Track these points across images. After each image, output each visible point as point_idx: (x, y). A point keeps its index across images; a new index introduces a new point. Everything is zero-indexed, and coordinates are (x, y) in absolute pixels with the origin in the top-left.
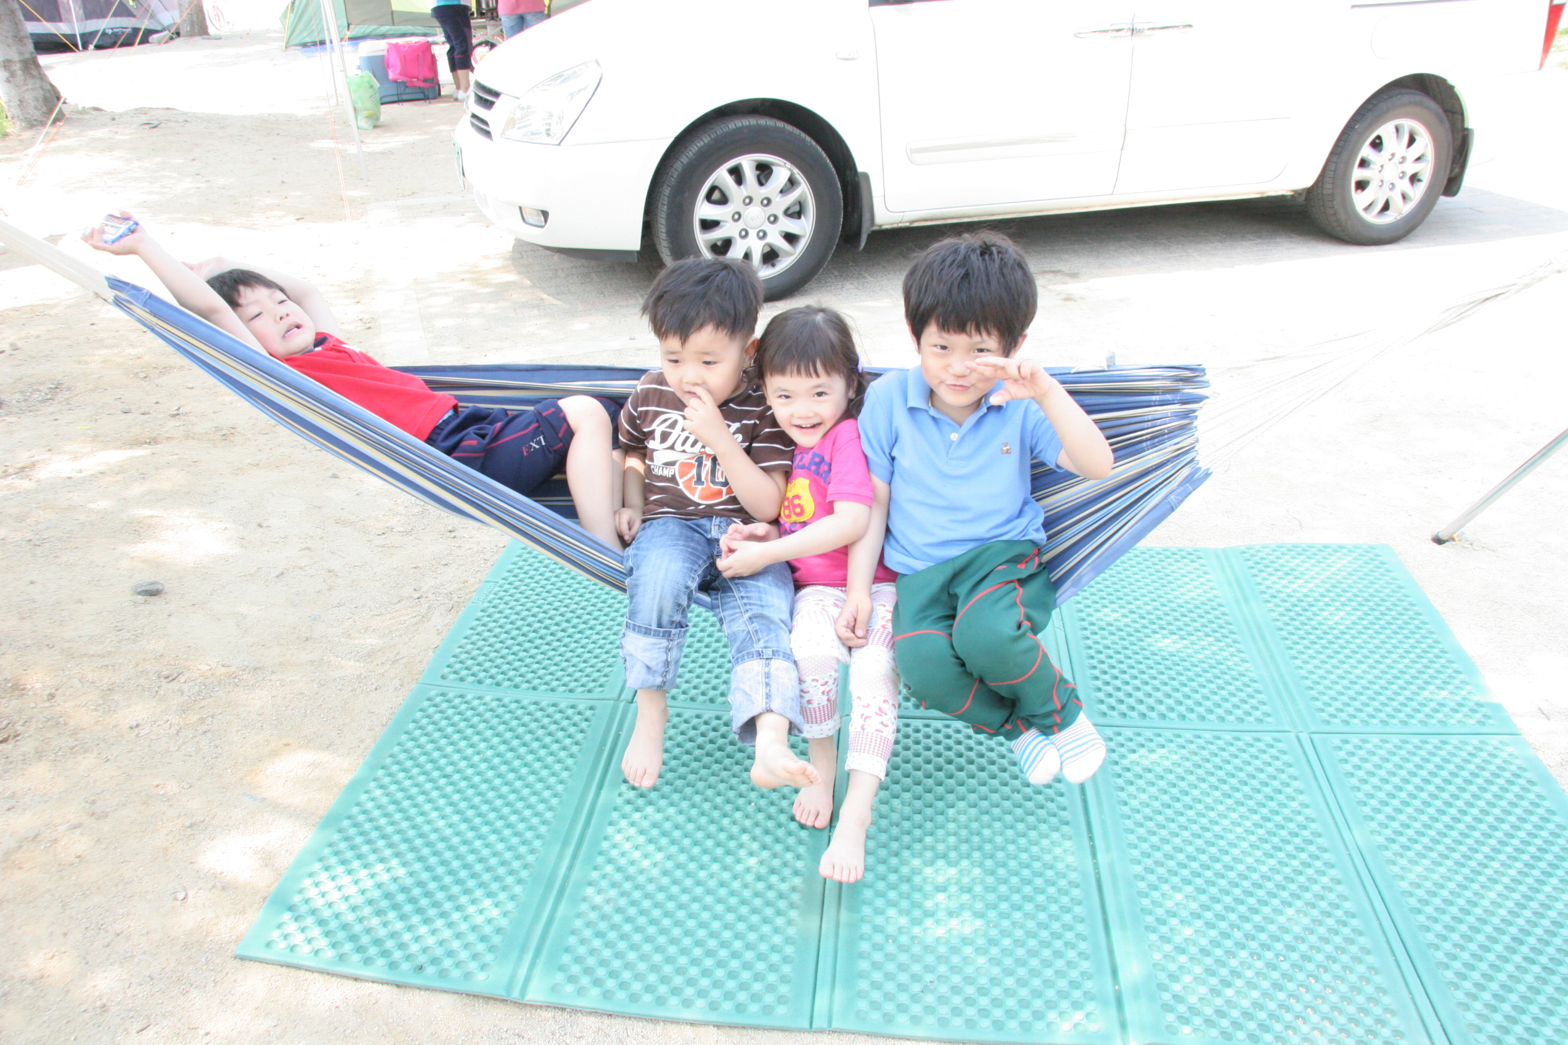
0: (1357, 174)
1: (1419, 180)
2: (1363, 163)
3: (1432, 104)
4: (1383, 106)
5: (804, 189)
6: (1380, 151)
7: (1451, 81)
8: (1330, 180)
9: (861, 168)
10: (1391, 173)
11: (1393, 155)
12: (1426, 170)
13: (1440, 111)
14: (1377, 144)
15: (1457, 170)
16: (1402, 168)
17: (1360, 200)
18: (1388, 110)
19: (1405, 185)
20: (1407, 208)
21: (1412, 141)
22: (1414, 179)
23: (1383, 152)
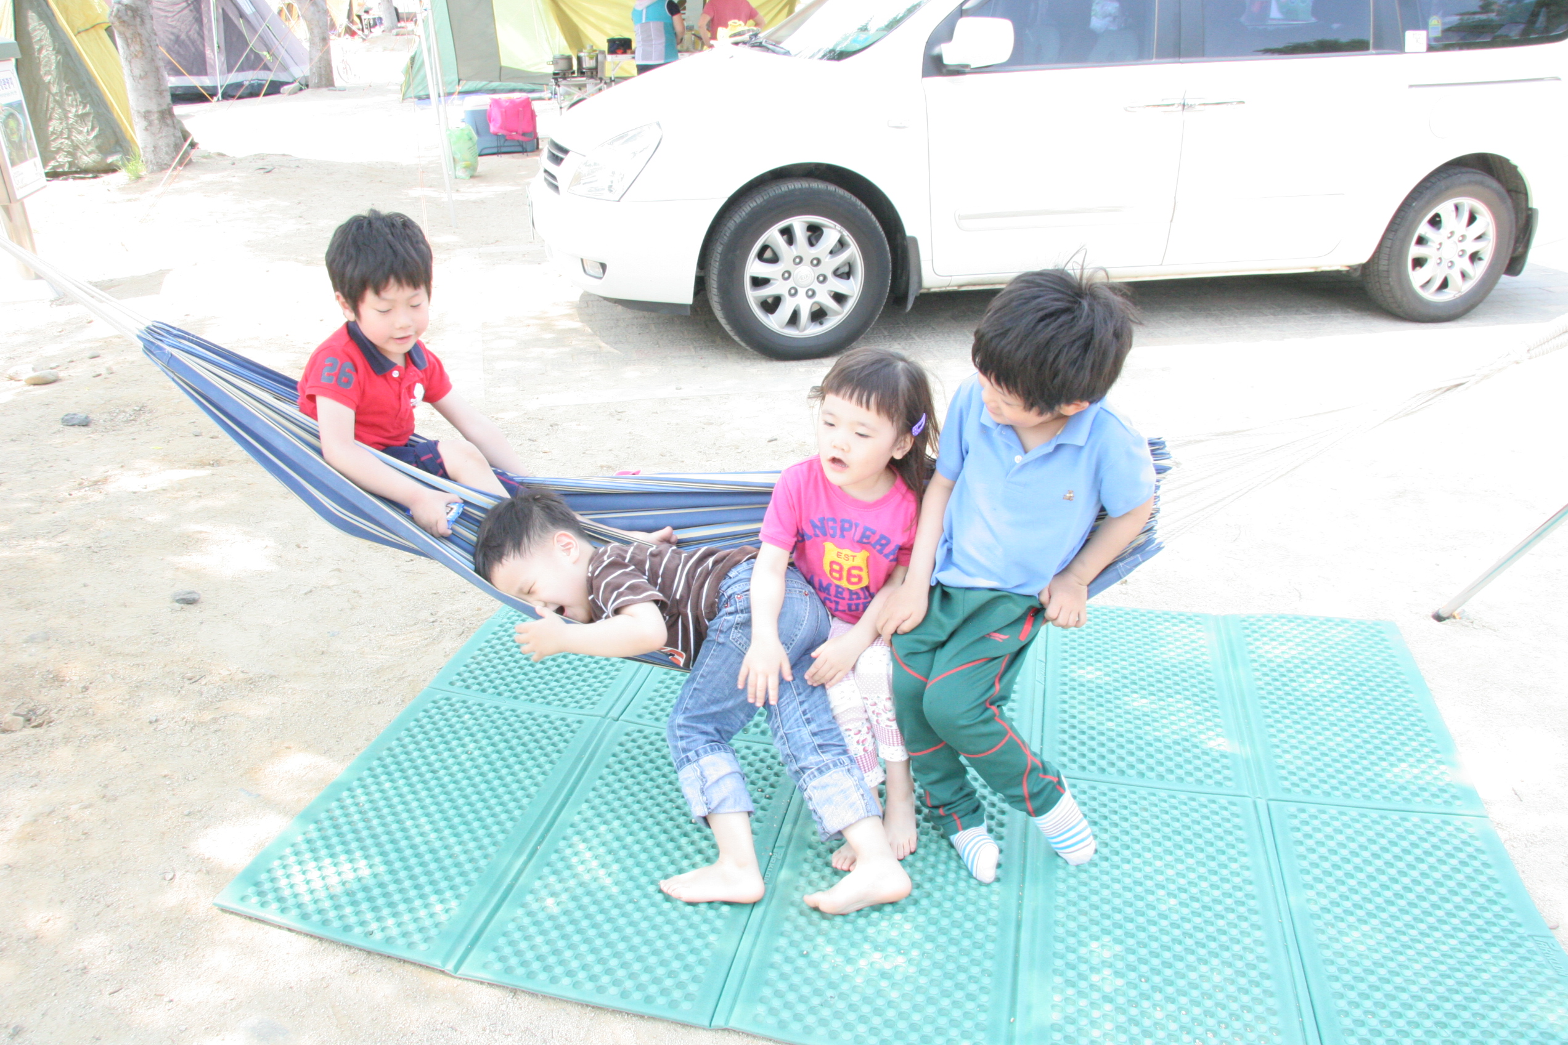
0: (1414, 251)
1: (1480, 259)
2: (1421, 241)
3: (1495, 184)
4: (1442, 184)
5: (853, 251)
6: (1439, 228)
7: (1514, 161)
8: (1386, 257)
9: (909, 232)
10: (1450, 250)
11: (1452, 233)
12: (1487, 249)
13: (1503, 191)
14: (1435, 222)
15: (1520, 250)
17: (1417, 278)
18: (1447, 188)
19: (1465, 264)
20: (1466, 287)
21: (1472, 219)
22: (1474, 257)
23: (1441, 230)
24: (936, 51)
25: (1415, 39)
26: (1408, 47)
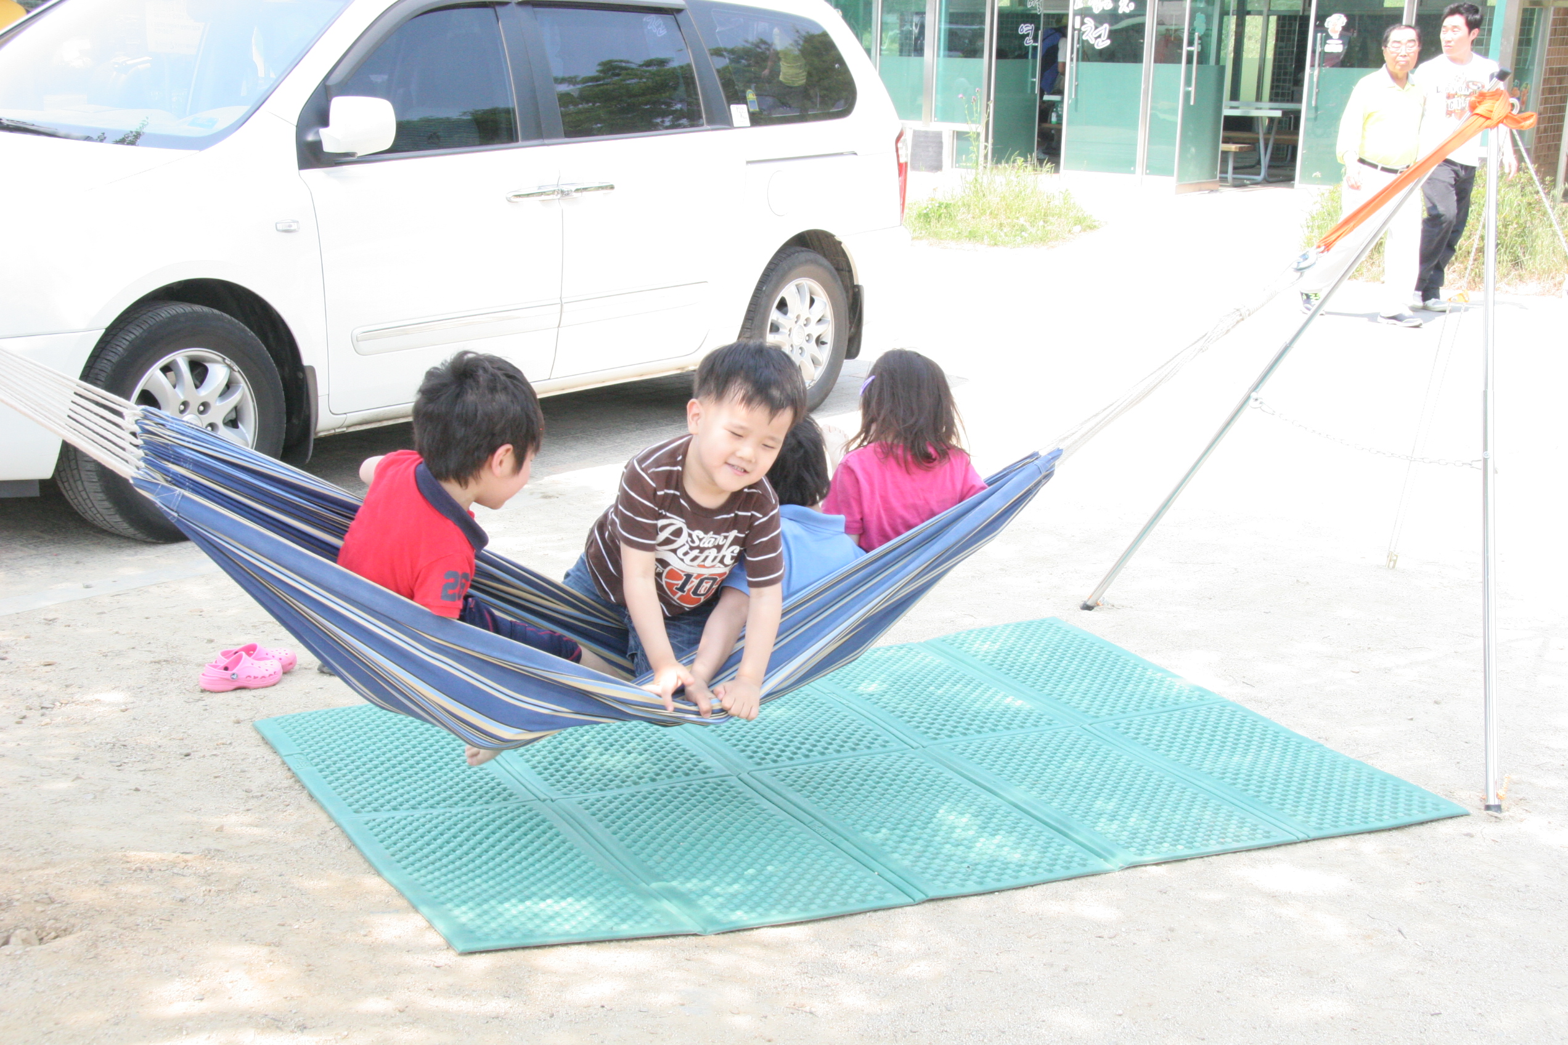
1: (824, 343)
2: (774, 328)
3: (825, 262)
4: (784, 266)
5: (244, 392)
6: (786, 313)
7: (838, 238)
9: (306, 361)
10: (799, 336)
11: (798, 317)
12: (828, 331)
13: (832, 268)
14: (782, 305)
15: (853, 330)
16: (808, 330)
18: (790, 269)
19: (812, 349)
20: (818, 373)
21: (812, 301)
22: (820, 342)
23: (789, 315)
24: (310, 138)
25: (739, 113)
26: (736, 123)
